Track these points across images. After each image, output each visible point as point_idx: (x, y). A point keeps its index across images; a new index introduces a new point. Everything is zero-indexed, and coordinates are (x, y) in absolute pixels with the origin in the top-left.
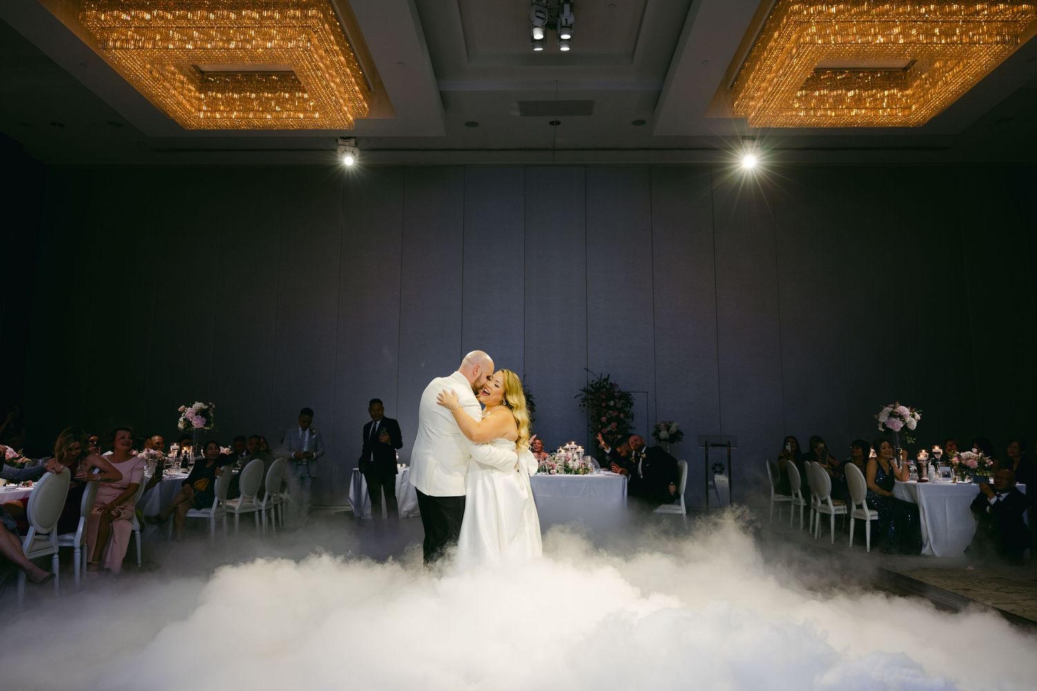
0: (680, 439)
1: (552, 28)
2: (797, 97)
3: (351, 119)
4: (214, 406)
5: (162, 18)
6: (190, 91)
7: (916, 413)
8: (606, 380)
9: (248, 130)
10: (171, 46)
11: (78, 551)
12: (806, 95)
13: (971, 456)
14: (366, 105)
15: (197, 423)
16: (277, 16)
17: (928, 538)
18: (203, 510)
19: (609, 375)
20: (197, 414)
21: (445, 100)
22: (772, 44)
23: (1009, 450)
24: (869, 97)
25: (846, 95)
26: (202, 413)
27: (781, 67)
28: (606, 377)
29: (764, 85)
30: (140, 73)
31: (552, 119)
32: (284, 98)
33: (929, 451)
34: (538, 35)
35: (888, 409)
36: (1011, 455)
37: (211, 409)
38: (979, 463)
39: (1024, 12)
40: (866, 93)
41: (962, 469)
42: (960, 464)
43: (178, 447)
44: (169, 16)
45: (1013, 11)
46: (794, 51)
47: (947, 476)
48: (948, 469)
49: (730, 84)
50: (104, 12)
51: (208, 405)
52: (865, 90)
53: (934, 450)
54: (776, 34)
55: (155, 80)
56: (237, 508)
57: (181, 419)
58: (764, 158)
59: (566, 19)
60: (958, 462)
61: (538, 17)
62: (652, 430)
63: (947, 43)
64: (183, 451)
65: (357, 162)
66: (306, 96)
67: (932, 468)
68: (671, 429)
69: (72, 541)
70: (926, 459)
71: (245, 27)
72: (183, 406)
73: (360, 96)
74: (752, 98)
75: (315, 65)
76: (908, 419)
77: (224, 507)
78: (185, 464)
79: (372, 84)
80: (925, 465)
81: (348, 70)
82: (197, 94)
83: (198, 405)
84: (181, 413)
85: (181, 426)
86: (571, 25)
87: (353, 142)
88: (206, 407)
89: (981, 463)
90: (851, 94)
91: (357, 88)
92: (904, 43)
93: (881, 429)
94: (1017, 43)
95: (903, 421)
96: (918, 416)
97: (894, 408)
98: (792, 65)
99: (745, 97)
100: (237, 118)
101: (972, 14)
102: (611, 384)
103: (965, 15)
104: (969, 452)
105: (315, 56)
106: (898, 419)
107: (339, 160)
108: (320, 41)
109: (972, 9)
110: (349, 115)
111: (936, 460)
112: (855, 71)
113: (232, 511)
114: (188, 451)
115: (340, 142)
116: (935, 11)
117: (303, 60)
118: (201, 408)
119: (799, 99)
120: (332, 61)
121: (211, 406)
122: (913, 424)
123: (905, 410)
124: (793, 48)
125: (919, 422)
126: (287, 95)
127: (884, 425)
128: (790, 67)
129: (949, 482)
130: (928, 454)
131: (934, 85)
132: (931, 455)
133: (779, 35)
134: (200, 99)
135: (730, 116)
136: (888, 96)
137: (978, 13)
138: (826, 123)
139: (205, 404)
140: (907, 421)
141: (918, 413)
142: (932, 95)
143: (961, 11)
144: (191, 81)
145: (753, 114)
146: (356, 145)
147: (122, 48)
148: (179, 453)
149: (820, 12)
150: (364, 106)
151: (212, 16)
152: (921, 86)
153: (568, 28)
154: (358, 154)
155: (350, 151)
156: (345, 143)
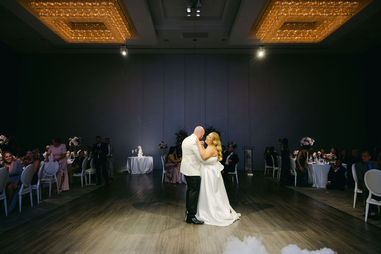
0: (236, 147)
1: (194, 8)
2: (277, 32)
3: (125, 39)
4: (81, 138)
5: (58, 5)
6: (68, 29)
7: (313, 140)
8: (212, 127)
9: (89, 43)
10: (61, 15)
12: (280, 32)
13: (330, 155)
14: (130, 34)
15: (75, 144)
16: (98, 4)
17: (315, 182)
18: (78, 174)
19: (213, 126)
20: (75, 141)
21: (157, 32)
22: (269, 15)
23: (342, 152)
24: (302, 32)
25: (294, 32)
26: (77, 140)
27: (272, 23)
28: (212, 126)
29: (266, 28)
30: (51, 24)
31: (194, 39)
32: (101, 32)
33: (317, 153)
34: (189, 11)
35: (304, 139)
36: (343, 154)
37: (80, 139)
38: (332, 158)
39: (355, 5)
40: (301, 31)
41: (327, 159)
42: (326, 158)
43: (69, 152)
44: (60, 4)
45: (351, 4)
46: (276, 18)
47: (322, 162)
48: (322, 159)
49: (255, 27)
50: (38, 3)
51: (79, 138)
52: (301, 30)
53: (318, 153)
54: (270, 12)
55: (56, 26)
56: (90, 173)
57: (70, 143)
58: (266, 52)
59: (198, 6)
60: (325, 157)
61: (189, 4)
62: (227, 144)
63: (328, 15)
64: (71, 153)
66: (109, 31)
67: (317, 159)
68: (233, 144)
70: (315, 155)
71: (87, 9)
72: (71, 138)
73: (128, 31)
74: (262, 33)
75: (112, 22)
76: (310, 142)
77: (85, 172)
78: (72, 158)
79: (132, 27)
80: (315, 158)
81: (123, 23)
82: (71, 31)
83: (75, 138)
84: (70, 140)
85: (70, 145)
86: (200, 7)
87: (125, 47)
88: (78, 139)
89: (333, 158)
90: (296, 31)
91: (126, 29)
92: (314, 15)
93: (301, 145)
94: (352, 15)
95: (309, 143)
96: (314, 141)
97: (306, 138)
98: (276, 22)
99: (260, 33)
100: (85, 39)
101: (337, 5)
102: (213, 129)
103: (335, 6)
104: (329, 154)
105: (112, 19)
106: (307, 142)
107: (121, 53)
108: (113, 13)
109: (337, 3)
110: (124, 38)
111: (319, 156)
112: (297, 23)
113: (88, 174)
114: (73, 153)
115: (121, 46)
116: (325, 4)
117: (107, 20)
119: (278, 33)
120: (117, 20)
121: (80, 138)
122: (312, 144)
123: (309, 139)
124: (276, 17)
125: (314, 143)
126: (102, 31)
127: (302, 144)
128: (275, 23)
129: (322, 164)
130: (316, 154)
131: (324, 28)
132: (317, 154)
133: (271, 12)
134: (72, 32)
135: (254, 39)
136: (308, 32)
137: (339, 5)
138: (287, 41)
139: (78, 138)
140: (310, 143)
141: (314, 140)
142: (323, 33)
143: (333, 4)
144: (69, 26)
145: (262, 38)
146: (127, 48)
147: (44, 16)
148: (70, 154)
149: (286, 4)
150: (129, 35)
151: (75, 4)
152: (319, 29)
153: (199, 9)
154: (127, 51)
155: (124, 50)
156: (123, 47)
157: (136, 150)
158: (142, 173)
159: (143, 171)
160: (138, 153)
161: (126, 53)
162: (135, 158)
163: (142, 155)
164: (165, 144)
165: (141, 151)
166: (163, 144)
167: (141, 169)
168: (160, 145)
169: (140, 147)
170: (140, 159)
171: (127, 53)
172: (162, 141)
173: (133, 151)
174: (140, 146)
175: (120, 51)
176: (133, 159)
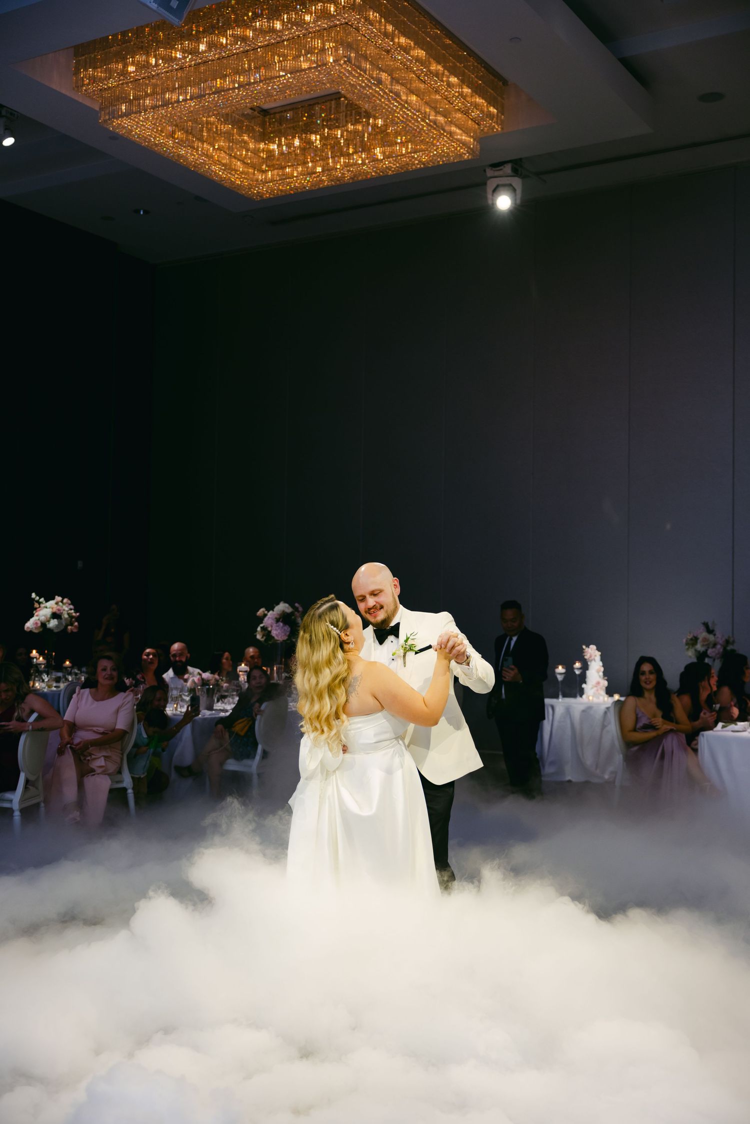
3: (470, 140)
6: (243, 143)
11: (17, 814)
14: (493, 111)
15: (280, 633)
18: (244, 761)
26: (286, 618)
37: (297, 613)
51: (294, 607)
57: (260, 628)
65: (518, 202)
69: (11, 801)
72: (264, 609)
73: (478, 100)
82: (253, 145)
83: (282, 607)
84: (260, 618)
85: (259, 636)
87: (508, 169)
88: (290, 610)
107: (490, 202)
110: (463, 137)
115: (490, 172)
118: (284, 612)
121: (297, 608)
139: (291, 606)
144: (244, 129)
146: (516, 172)
150: (491, 115)
154: (519, 191)
155: (504, 185)
156: (497, 173)
157: (578, 665)
158: (595, 780)
159: (598, 771)
160: (583, 678)
161: (514, 200)
163: (603, 693)
164: (720, 636)
165: (598, 671)
166: (711, 638)
167: (589, 760)
168: (694, 641)
169: (592, 653)
170: (583, 711)
171: (519, 197)
172: (706, 625)
173: (560, 669)
174: (593, 647)
175: (486, 198)
176: (553, 707)
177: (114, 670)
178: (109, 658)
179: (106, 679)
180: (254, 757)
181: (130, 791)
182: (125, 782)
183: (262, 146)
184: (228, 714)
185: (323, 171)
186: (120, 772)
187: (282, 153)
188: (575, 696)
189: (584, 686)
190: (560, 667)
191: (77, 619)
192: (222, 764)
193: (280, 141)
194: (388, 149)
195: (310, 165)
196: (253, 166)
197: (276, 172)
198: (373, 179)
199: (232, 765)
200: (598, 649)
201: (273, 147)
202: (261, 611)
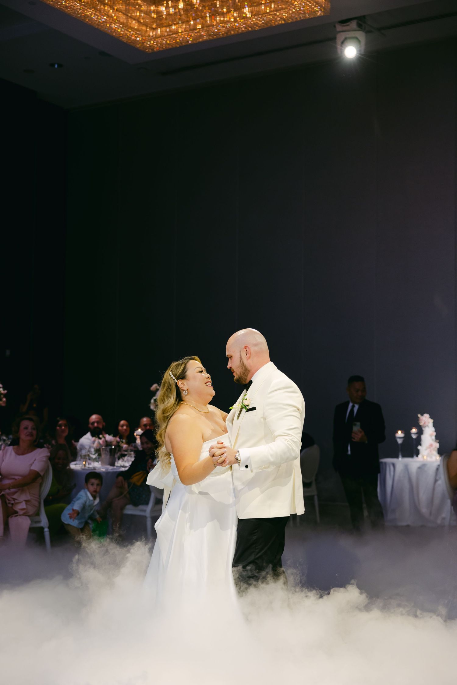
18: (140, 507)
65: (362, 52)
87: (354, 24)
107: (339, 51)
115: (339, 28)
146: (360, 27)
154: (363, 43)
155: (351, 38)
156: (344, 28)
157: (414, 430)
158: (429, 525)
159: (432, 517)
160: (418, 441)
161: (359, 51)
162: (400, 462)
165: (431, 435)
167: (424, 510)
169: (426, 420)
170: (419, 468)
171: (363, 48)
173: (400, 434)
174: (427, 416)
176: (394, 465)
177: (34, 429)
178: (30, 419)
179: (28, 435)
180: (147, 503)
181: (46, 530)
182: (42, 522)
183: (153, 8)
184: (127, 469)
185: (202, 27)
186: (38, 514)
187: (168, 14)
188: (412, 456)
189: (419, 447)
190: (400, 432)
191: (5, 395)
192: (122, 508)
193: (167, 3)
194: (255, 9)
195: (192, 23)
196: (146, 25)
197: (164, 29)
198: (243, 34)
199: (130, 510)
200: (431, 417)
201: (163, 9)
202: (154, 386)
